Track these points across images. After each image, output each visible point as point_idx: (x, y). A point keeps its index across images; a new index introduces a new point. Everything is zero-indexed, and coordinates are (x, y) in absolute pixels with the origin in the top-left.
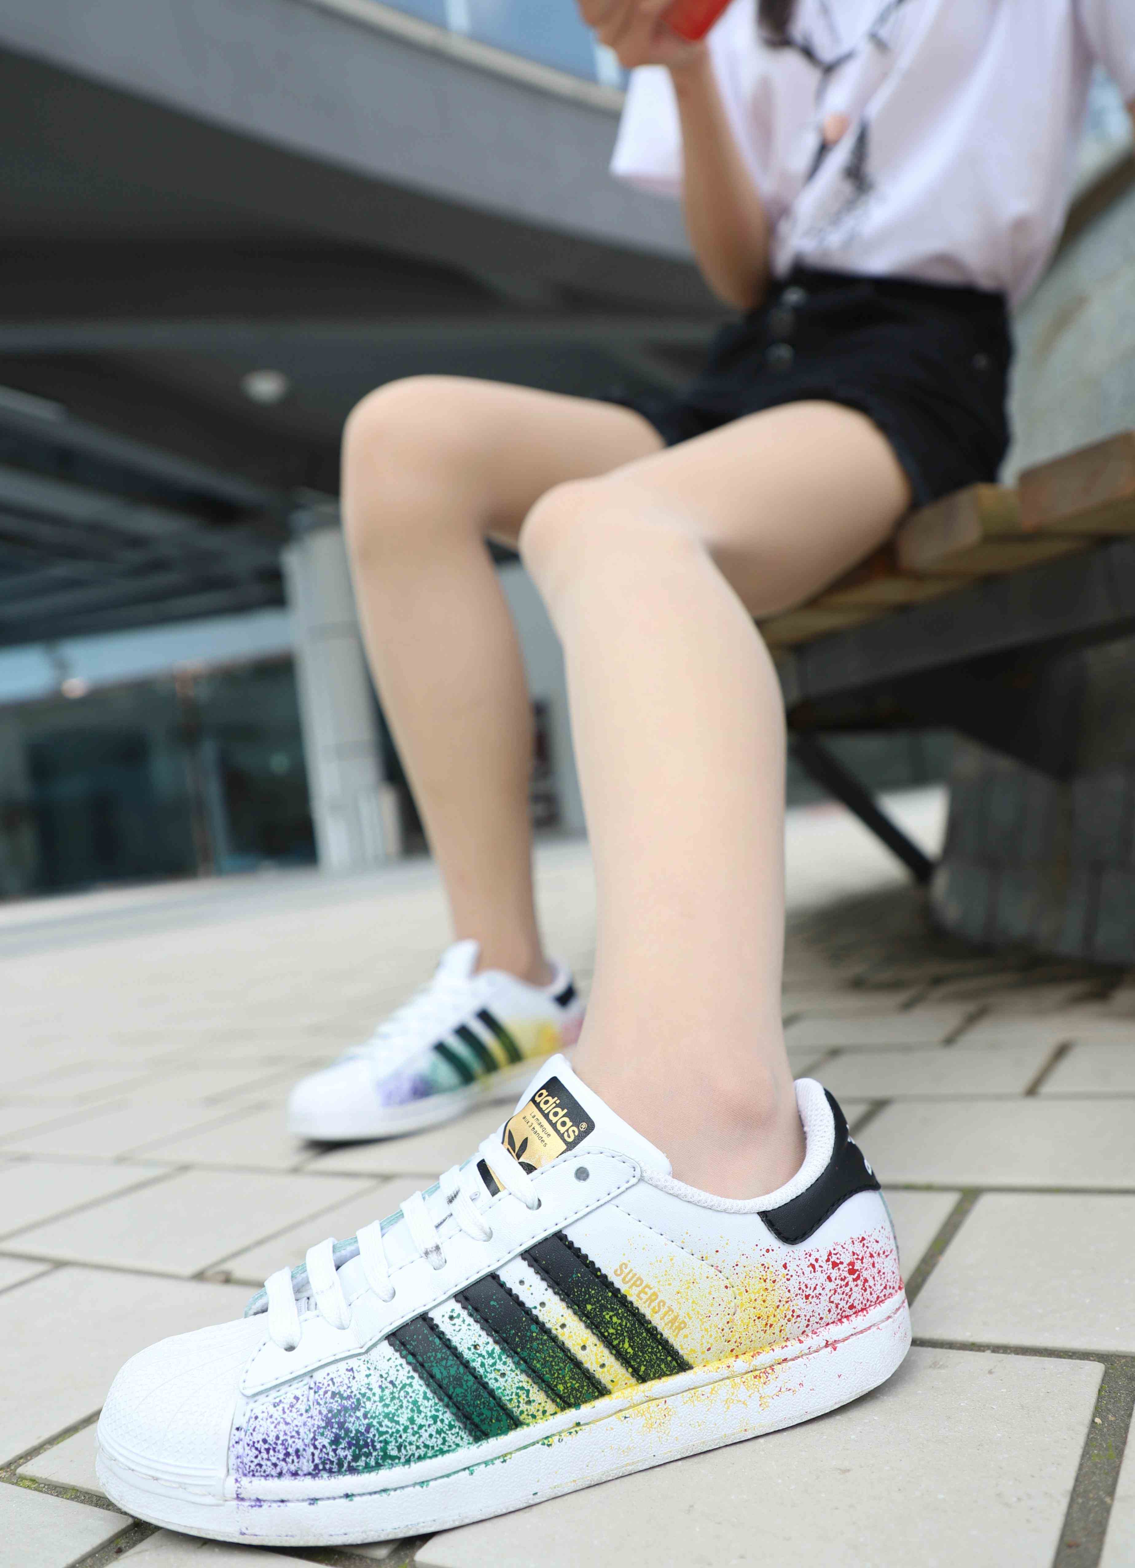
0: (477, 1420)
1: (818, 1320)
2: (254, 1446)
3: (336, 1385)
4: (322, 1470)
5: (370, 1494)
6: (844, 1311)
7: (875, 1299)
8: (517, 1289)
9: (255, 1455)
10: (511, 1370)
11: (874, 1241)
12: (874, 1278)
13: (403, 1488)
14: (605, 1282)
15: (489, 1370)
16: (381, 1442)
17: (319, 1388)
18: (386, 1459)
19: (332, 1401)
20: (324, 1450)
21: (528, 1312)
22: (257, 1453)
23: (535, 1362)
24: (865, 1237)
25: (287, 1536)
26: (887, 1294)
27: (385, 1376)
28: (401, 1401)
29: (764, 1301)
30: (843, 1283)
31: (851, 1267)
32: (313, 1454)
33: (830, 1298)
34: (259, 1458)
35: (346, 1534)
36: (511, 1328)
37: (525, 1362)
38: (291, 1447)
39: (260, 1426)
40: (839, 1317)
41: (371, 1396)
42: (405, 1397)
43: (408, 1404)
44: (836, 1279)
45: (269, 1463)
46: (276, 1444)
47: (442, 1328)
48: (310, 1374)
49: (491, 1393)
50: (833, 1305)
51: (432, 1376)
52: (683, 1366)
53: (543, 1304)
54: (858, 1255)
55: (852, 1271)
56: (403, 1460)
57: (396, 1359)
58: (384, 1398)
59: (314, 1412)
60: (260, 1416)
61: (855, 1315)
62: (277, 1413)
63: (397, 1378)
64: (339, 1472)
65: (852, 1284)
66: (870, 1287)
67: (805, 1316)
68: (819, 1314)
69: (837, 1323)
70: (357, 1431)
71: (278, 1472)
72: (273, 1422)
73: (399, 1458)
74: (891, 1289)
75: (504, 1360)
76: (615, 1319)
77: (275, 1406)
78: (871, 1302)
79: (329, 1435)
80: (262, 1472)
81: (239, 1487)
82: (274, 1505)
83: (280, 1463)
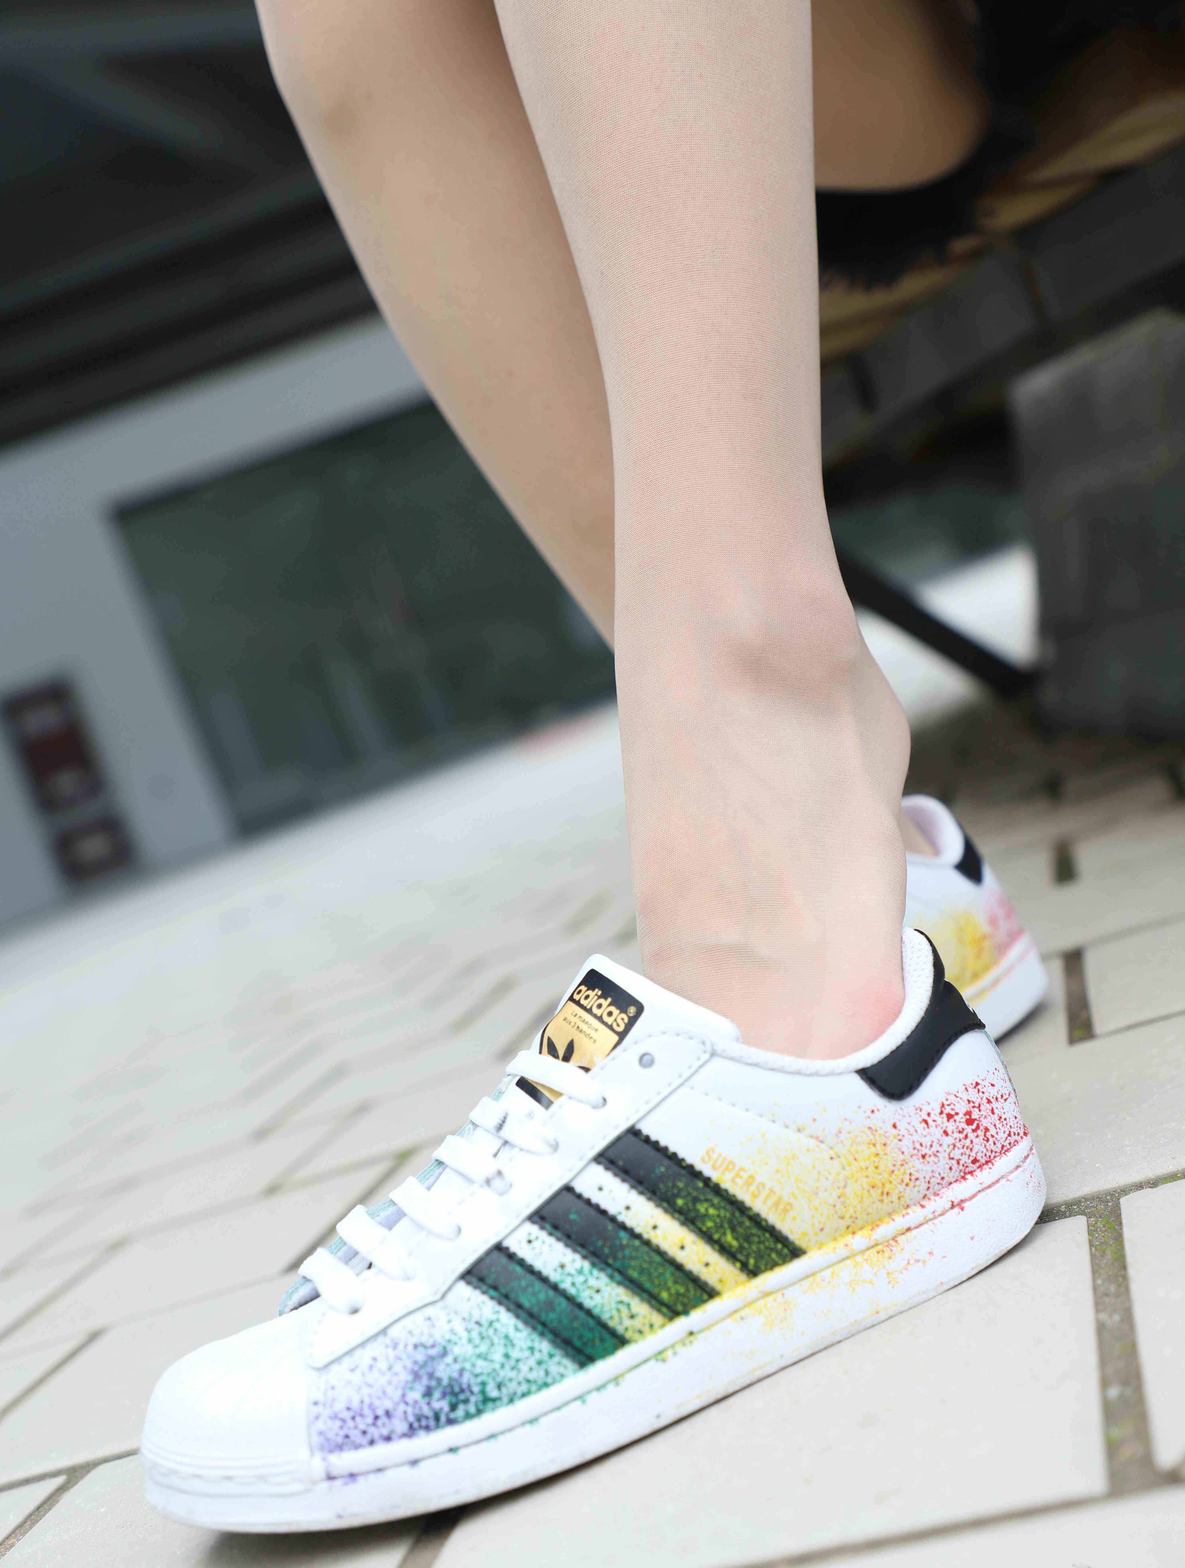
0: (578, 1344)
1: (939, 1181)
2: (336, 1417)
3: (416, 1336)
4: (418, 1428)
5: (478, 1442)
6: (967, 1167)
7: (1000, 1149)
8: (596, 1198)
9: (340, 1426)
10: (607, 1284)
11: (990, 1085)
12: (995, 1125)
13: (512, 1429)
14: (693, 1173)
15: (582, 1289)
16: (478, 1385)
17: (398, 1344)
18: (487, 1402)
19: (415, 1353)
20: (419, 1405)
21: (613, 1219)
22: (342, 1423)
23: (631, 1271)
24: (979, 1082)
26: (1012, 1142)
27: (469, 1317)
28: (491, 1339)
29: (877, 1168)
30: (962, 1136)
31: (968, 1117)
32: (405, 1413)
33: (949, 1154)
34: (348, 1428)
36: (599, 1240)
37: (620, 1272)
38: (380, 1409)
39: (340, 1394)
40: (962, 1174)
41: (457, 1340)
42: (495, 1334)
43: (499, 1340)
44: (953, 1132)
45: (358, 1432)
46: (362, 1409)
47: (521, 1254)
48: (384, 1332)
49: (589, 1313)
50: (954, 1162)
51: (519, 1306)
52: (796, 1252)
53: (629, 1208)
54: (974, 1103)
55: (970, 1122)
56: (505, 1399)
57: (477, 1296)
58: (473, 1339)
59: (398, 1367)
60: (338, 1385)
61: (979, 1170)
62: (359, 1378)
63: (482, 1316)
64: (438, 1426)
65: (972, 1136)
66: (992, 1136)
67: (924, 1178)
68: (940, 1174)
69: (960, 1181)
70: (451, 1379)
71: (369, 1440)
72: (354, 1388)
73: (502, 1399)
74: (1016, 1136)
75: (597, 1275)
76: (712, 1211)
77: (352, 1372)
78: (996, 1152)
79: (420, 1388)
80: (350, 1445)
81: (329, 1466)
82: (371, 1476)
83: (370, 1430)
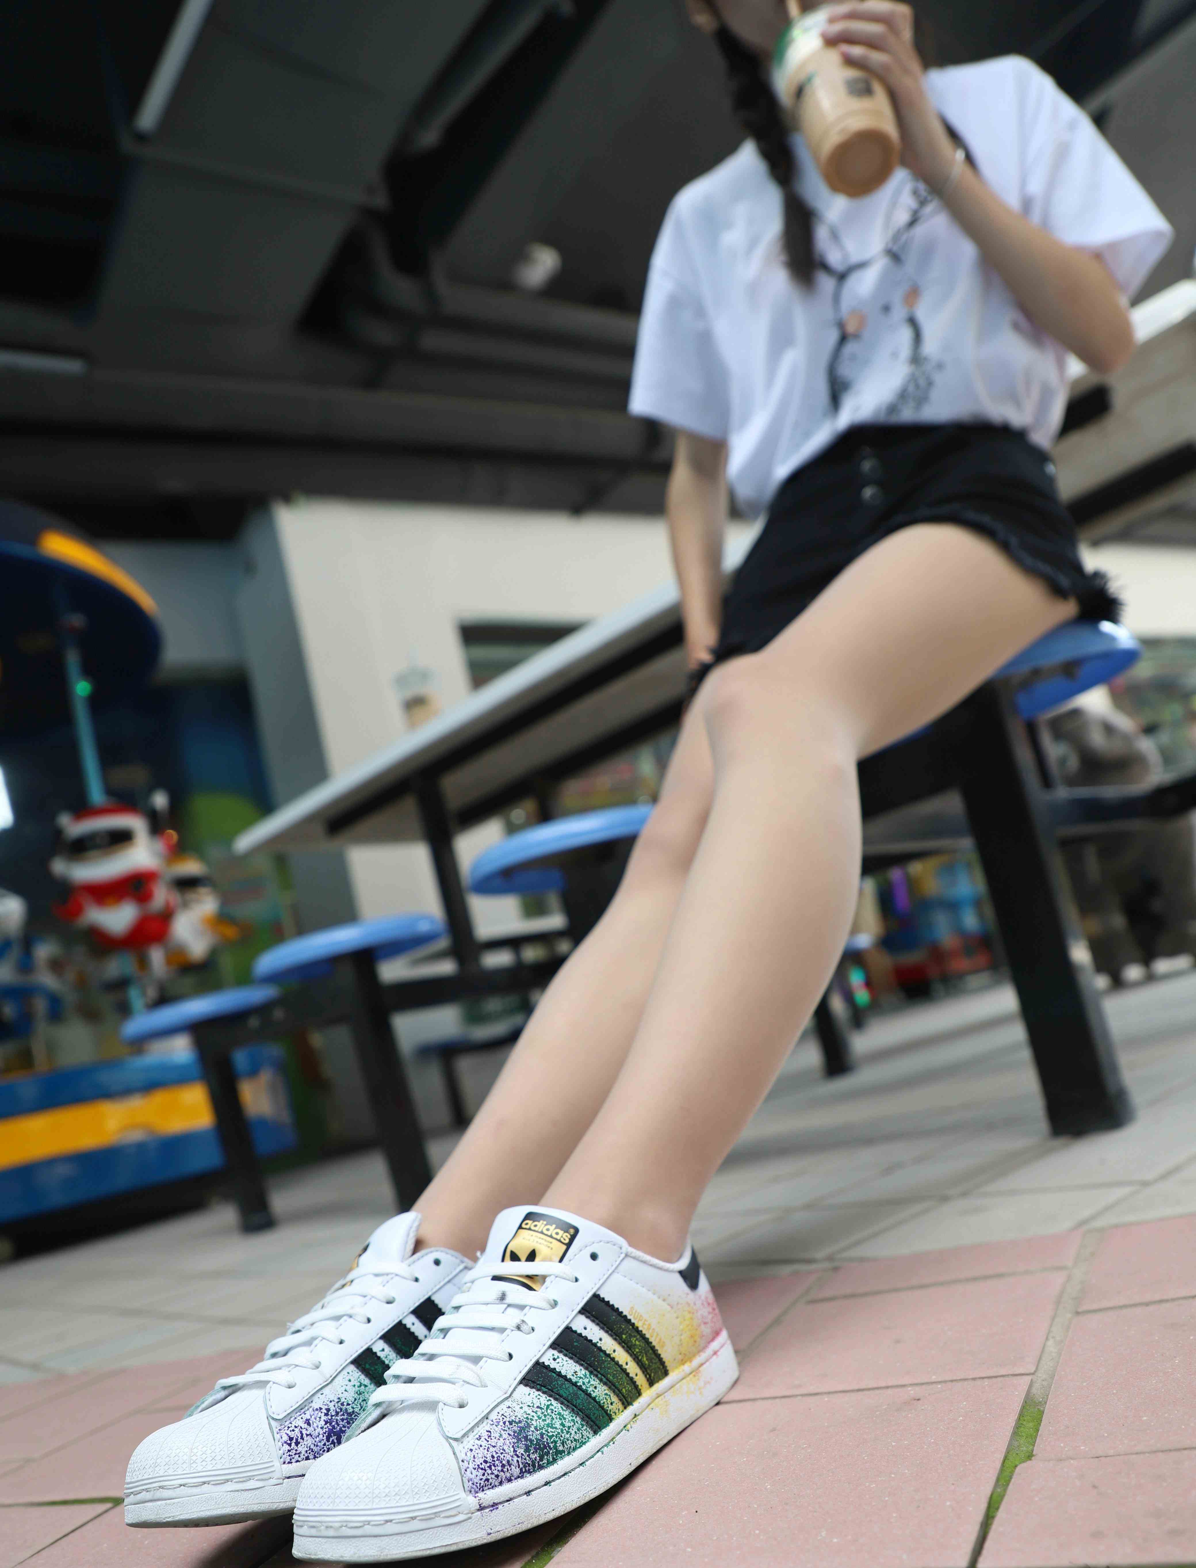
0: (593, 1418)
2: (479, 1468)
3: (508, 1417)
4: (525, 1472)
5: (559, 1478)
8: (584, 1333)
9: (482, 1473)
10: (599, 1384)
13: (574, 1469)
14: (626, 1320)
15: (588, 1386)
16: (552, 1443)
17: (498, 1422)
18: (559, 1454)
19: (512, 1426)
20: (523, 1457)
21: (595, 1345)
22: (483, 1471)
23: (609, 1376)
25: (519, 1524)
27: (532, 1405)
28: (551, 1416)
32: (517, 1462)
34: (486, 1475)
35: (554, 1510)
36: (591, 1357)
37: (603, 1377)
38: (504, 1460)
39: (478, 1454)
41: (532, 1418)
42: (552, 1412)
43: (556, 1416)
45: (493, 1476)
46: (494, 1461)
47: (552, 1367)
48: (486, 1417)
49: (594, 1399)
51: (559, 1396)
52: (668, 1371)
53: (601, 1340)
56: (566, 1453)
57: (534, 1392)
58: (540, 1416)
59: (505, 1436)
60: (473, 1448)
61: (718, 1336)
62: (484, 1443)
63: (540, 1403)
64: (535, 1469)
69: (714, 1340)
70: (536, 1440)
71: (500, 1481)
72: (485, 1449)
73: (564, 1452)
75: (593, 1378)
76: (637, 1343)
77: (479, 1440)
79: (522, 1446)
80: (489, 1485)
81: (479, 1500)
82: (506, 1504)
83: (499, 1474)
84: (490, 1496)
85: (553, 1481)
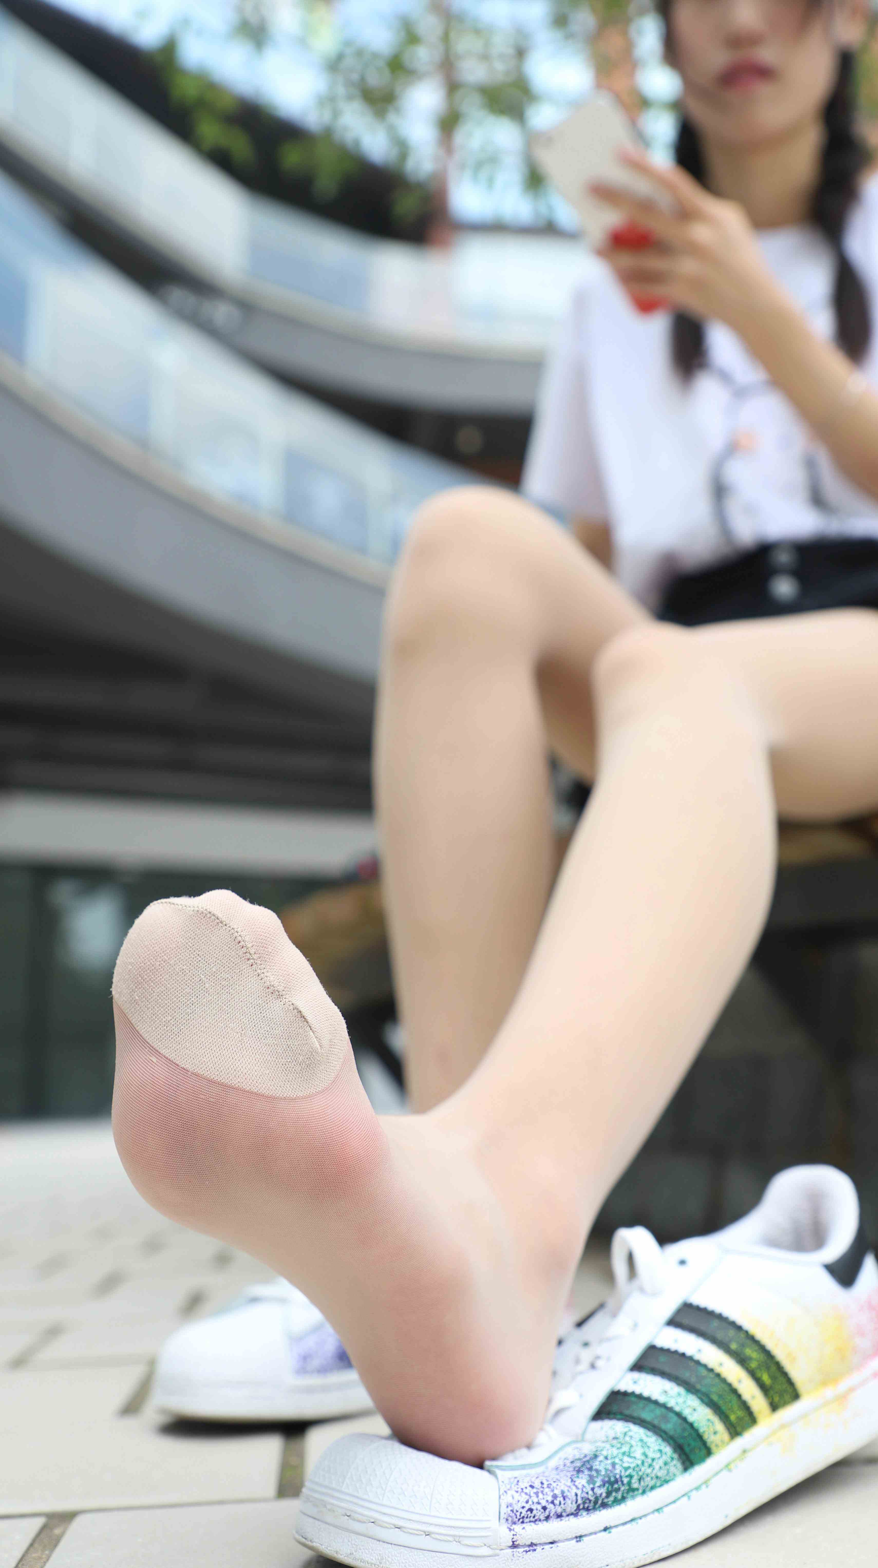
0: (686, 1451)
2: (522, 1492)
4: (582, 1509)
5: (626, 1524)
9: (526, 1500)
10: (698, 1405)
13: (645, 1516)
14: (736, 1327)
15: (683, 1407)
18: (632, 1492)
20: (584, 1489)
22: (527, 1497)
23: (713, 1395)
32: (576, 1495)
34: (530, 1502)
35: (608, 1565)
37: (706, 1396)
38: (557, 1489)
42: (631, 1439)
43: (636, 1443)
45: (539, 1507)
46: (543, 1488)
47: (630, 1390)
49: (692, 1425)
51: (643, 1420)
52: (798, 1395)
53: (699, 1351)
56: (640, 1491)
58: (614, 1445)
64: (594, 1509)
70: (606, 1470)
71: (546, 1516)
75: (690, 1397)
76: (755, 1355)
79: (584, 1476)
80: (532, 1518)
81: (513, 1535)
82: (547, 1547)
83: (547, 1506)
84: (529, 1532)
85: (616, 1526)
